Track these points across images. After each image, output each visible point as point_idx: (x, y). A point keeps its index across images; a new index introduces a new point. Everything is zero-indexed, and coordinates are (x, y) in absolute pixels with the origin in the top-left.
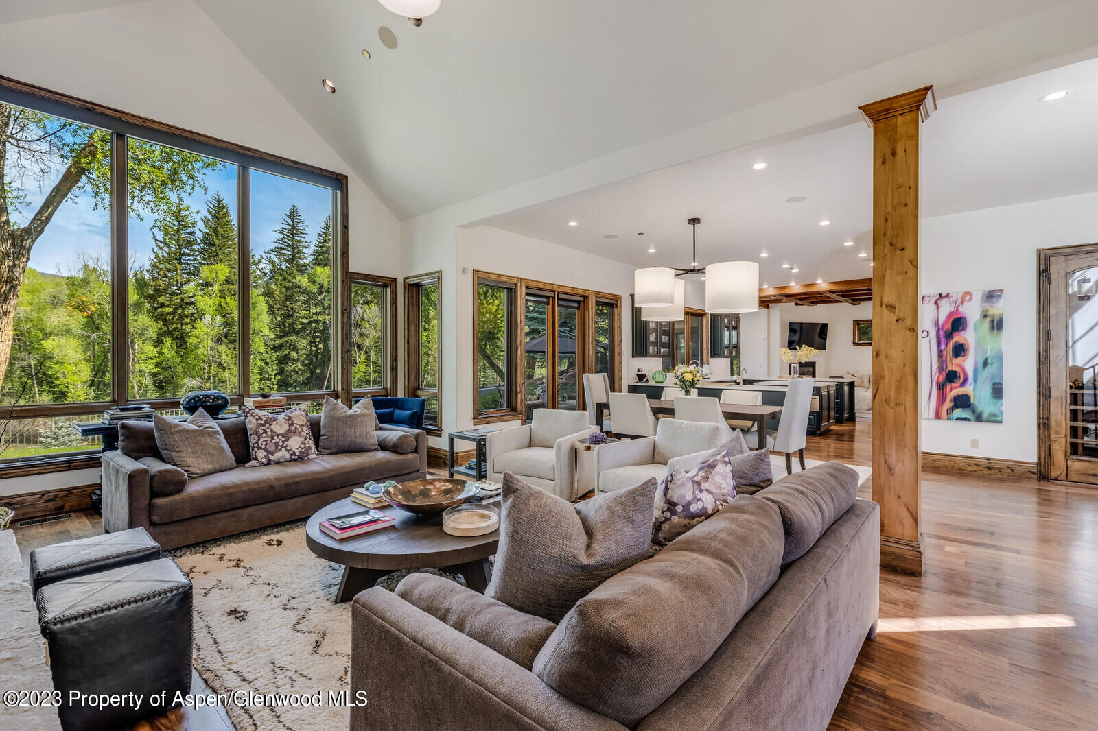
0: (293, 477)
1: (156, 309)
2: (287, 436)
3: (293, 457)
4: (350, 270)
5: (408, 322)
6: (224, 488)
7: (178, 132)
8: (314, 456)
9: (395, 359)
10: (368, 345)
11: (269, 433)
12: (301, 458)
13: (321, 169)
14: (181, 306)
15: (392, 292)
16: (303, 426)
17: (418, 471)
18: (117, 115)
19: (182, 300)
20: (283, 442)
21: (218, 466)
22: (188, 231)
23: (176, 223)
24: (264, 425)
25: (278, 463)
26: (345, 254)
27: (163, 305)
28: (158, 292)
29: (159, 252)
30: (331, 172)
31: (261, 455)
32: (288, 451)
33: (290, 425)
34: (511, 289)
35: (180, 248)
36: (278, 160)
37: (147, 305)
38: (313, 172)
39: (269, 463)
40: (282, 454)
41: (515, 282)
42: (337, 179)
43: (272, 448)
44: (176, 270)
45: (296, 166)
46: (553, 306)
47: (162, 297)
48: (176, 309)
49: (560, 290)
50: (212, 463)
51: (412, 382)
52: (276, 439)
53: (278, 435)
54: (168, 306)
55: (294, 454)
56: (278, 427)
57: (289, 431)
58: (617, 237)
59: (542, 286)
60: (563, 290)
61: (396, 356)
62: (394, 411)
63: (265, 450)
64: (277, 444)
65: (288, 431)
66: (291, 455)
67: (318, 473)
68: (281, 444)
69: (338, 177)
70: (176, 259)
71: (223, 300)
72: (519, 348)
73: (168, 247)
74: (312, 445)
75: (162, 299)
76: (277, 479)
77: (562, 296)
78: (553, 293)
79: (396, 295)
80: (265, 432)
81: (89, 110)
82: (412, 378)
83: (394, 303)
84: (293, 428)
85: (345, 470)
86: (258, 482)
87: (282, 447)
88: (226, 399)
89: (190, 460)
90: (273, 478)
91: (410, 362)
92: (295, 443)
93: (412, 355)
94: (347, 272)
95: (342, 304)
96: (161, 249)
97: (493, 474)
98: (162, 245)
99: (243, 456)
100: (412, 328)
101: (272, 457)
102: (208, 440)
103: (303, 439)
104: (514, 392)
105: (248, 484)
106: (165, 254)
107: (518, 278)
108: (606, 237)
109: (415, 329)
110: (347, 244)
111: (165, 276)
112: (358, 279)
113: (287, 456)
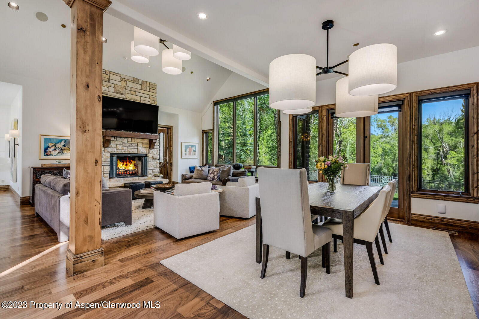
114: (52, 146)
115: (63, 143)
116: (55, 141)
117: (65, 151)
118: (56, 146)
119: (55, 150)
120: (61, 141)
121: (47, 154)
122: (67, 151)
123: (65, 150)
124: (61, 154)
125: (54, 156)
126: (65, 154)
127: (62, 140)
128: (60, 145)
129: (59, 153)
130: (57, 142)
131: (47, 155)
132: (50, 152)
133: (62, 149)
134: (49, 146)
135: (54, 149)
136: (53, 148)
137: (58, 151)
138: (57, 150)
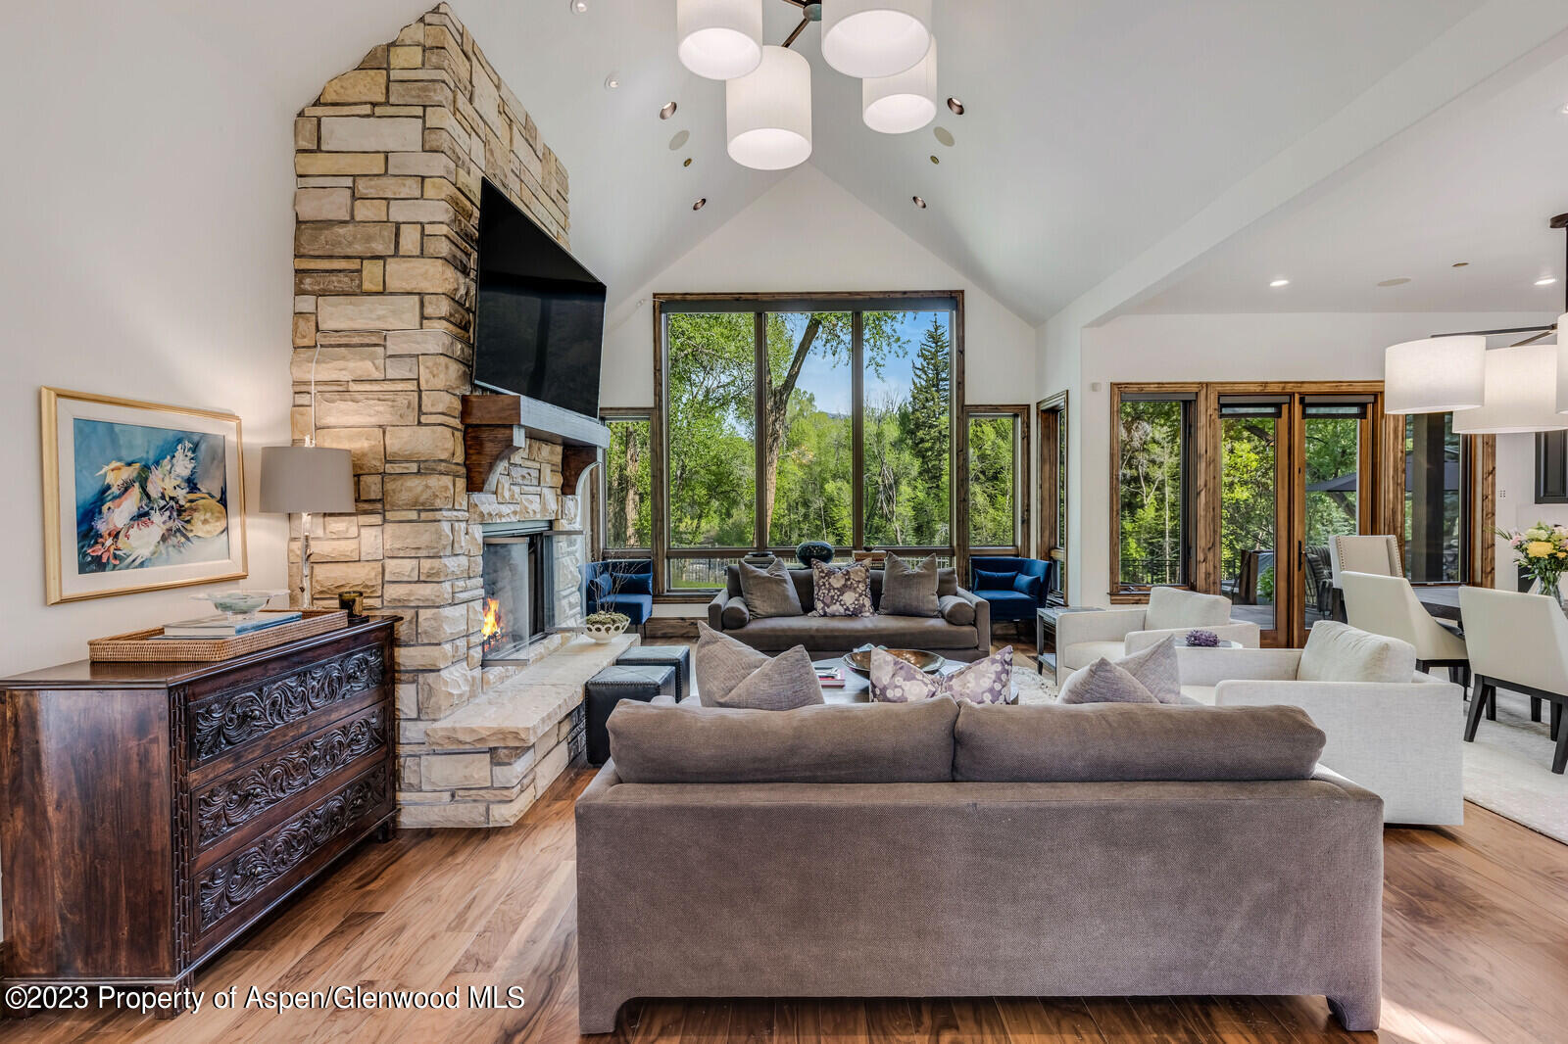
0: (832, 630)
1: (917, 444)
2: (842, 590)
3: (847, 612)
4: (967, 403)
5: (1043, 460)
6: (773, 630)
7: (799, 297)
8: (868, 614)
9: (1027, 509)
10: (1160, 478)
11: (827, 586)
12: (854, 614)
13: (932, 291)
14: (939, 439)
15: (1023, 423)
16: (859, 582)
17: (977, 648)
18: (754, 297)
19: (940, 433)
20: (838, 596)
21: (781, 611)
22: (945, 352)
23: (933, 345)
24: (824, 578)
25: (833, 616)
26: (961, 384)
27: (922, 441)
28: (918, 426)
29: (917, 380)
30: (944, 292)
31: (819, 605)
32: (842, 605)
33: (847, 580)
34: (1190, 401)
35: (938, 374)
36: (886, 296)
37: (910, 442)
38: (924, 298)
39: (825, 615)
40: (836, 608)
41: (1196, 390)
42: (952, 298)
43: (828, 601)
44: (933, 399)
45: (906, 296)
46: (1290, 418)
47: (921, 432)
48: (934, 443)
49: (1302, 390)
50: (775, 608)
51: (1046, 539)
52: (832, 593)
53: (834, 589)
54: (928, 441)
55: (847, 609)
56: (835, 581)
57: (845, 586)
58: (1407, 280)
59: (1258, 389)
60: (1314, 388)
61: (1029, 505)
62: (1014, 577)
63: (823, 601)
64: (833, 597)
65: (843, 585)
66: (845, 610)
67: (857, 631)
68: (836, 597)
69: (953, 295)
70: (933, 386)
71: (979, 429)
72: (1203, 494)
73: (925, 373)
74: (868, 602)
75: (920, 434)
76: (817, 630)
77: (1308, 400)
78: (1288, 397)
79: (1028, 427)
80: (824, 585)
81: (737, 300)
82: (1047, 533)
83: (1027, 437)
84: (849, 583)
85: (885, 633)
86: (800, 630)
87: (837, 601)
88: (829, 550)
89: (757, 603)
90: (815, 628)
91: (1044, 512)
92: (849, 598)
93: (1047, 503)
94: (963, 406)
95: (957, 445)
96: (919, 377)
97: (1064, 668)
98: (919, 373)
99: (808, 607)
100: (1047, 467)
101: (827, 610)
102: (774, 586)
103: (857, 595)
104: (1193, 559)
105: (793, 630)
106: (923, 383)
107: (1200, 383)
108: (1382, 284)
109: (1051, 470)
110: (964, 373)
111: (924, 407)
112: (977, 412)
113: (842, 610)
114: (126, 488)
115: (183, 466)
116: (141, 451)
117: (198, 528)
118: (151, 489)
119: (142, 516)
120: (172, 443)
121: (98, 550)
122: (205, 522)
123: (196, 515)
124: (178, 547)
125: (142, 565)
126: (194, 540)
127: (180, 438)
128: (166, 481)
129: (164, 538)
130: (152, 456)
131: (98, 565)
132: (116, 536)
133: (181, 511)
134: (109, 487)
135: (135, 511)
136: (131, 503)
137: (159, 521)
138: (157, 518)
